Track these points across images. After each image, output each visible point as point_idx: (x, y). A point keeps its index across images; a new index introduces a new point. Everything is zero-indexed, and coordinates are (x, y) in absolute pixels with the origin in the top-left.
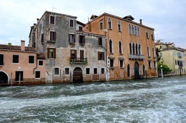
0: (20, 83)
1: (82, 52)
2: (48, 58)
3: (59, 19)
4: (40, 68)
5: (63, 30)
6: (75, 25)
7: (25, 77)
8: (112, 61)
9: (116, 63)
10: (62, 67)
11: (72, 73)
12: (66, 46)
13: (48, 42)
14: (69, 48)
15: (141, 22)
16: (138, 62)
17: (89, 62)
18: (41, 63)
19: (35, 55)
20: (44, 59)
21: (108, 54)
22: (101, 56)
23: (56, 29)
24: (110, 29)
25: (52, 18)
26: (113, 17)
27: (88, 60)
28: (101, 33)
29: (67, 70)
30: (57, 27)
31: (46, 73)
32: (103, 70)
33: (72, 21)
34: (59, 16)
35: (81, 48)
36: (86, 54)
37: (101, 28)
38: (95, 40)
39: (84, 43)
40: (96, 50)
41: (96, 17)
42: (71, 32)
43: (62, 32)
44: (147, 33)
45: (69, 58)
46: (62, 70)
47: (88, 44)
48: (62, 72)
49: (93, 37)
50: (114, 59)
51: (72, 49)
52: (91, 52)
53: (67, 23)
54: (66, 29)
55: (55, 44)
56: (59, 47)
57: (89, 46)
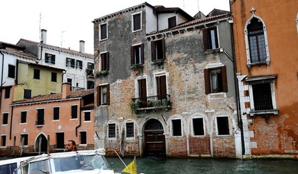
3: (113, 25)
4: (87, 126)
5: (120, 44)
10: (120, 121)
11: (140, 134)
12: (126, 76)
13: (98, 76)
14: (134, 77)
18: (88, 117)
19: (78, 104)
20: (92, 108)
21: (241, 67)
29: (130, 126)
30: (111, 42)
31: (95, 135)
33: (137, 17)
35: (158, 73)
39: (165, 57)
40: (198, 65)
42: (135, 41)
43: (119, 49)
46: (121, 127)
47: (175, 56)
48: (120, 133)
50: (275, 78)
51: (139, 77)
53: (128, 26)
54: (125, 40)
55: (109, 76)
56: (114, 81)
57: (178, 61)
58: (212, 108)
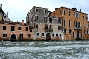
0: (21, 40)
1: (51, 26)
2: (35, 28)
3: (40, 10)
4: (31, 33)
5: (42, 15)
6: (47, 13)
7: (23, 37)
8: (65, 30)
9: (68, 32)
10: (41, 33)
11: (46, 36)
12: (43, 23)
13: (35, 21)
14: (44, 24)
15: (80, 11)
16: (79, 31)
17: (54, 31)
18: (31, 31)
19: (28, 27)
20: (33, 29)
21: (63, 27)
22: (60, 28)
23: (38, 15)
24: (65, 15)
25: (37, 9)
26: (66, 8)
27: (53, 29)
28: (60, 16)
29: (43, 34)
30: (39, 14)
31: (33, 36)
32: (61, 34)
33: (46, 11)
34: (40, 8)
35: (50, 24)
36: (53, 26)
37: (60, 14)
38: (57, 20)
39: (52, 21)
40: (57, 25)
41: (57, 8)
42: (45, 16)
44: (84, 16)
45: (44, 29)
46: (41, 34)
48: (41, 35)
49: (56, 18)
51: (46, 24)
52: (55, 26)
53: (44, 12)
54: (43, 15)
55: (38, 22)
56: (40, 23)
57: (54, 23)
58: (59, 32)
